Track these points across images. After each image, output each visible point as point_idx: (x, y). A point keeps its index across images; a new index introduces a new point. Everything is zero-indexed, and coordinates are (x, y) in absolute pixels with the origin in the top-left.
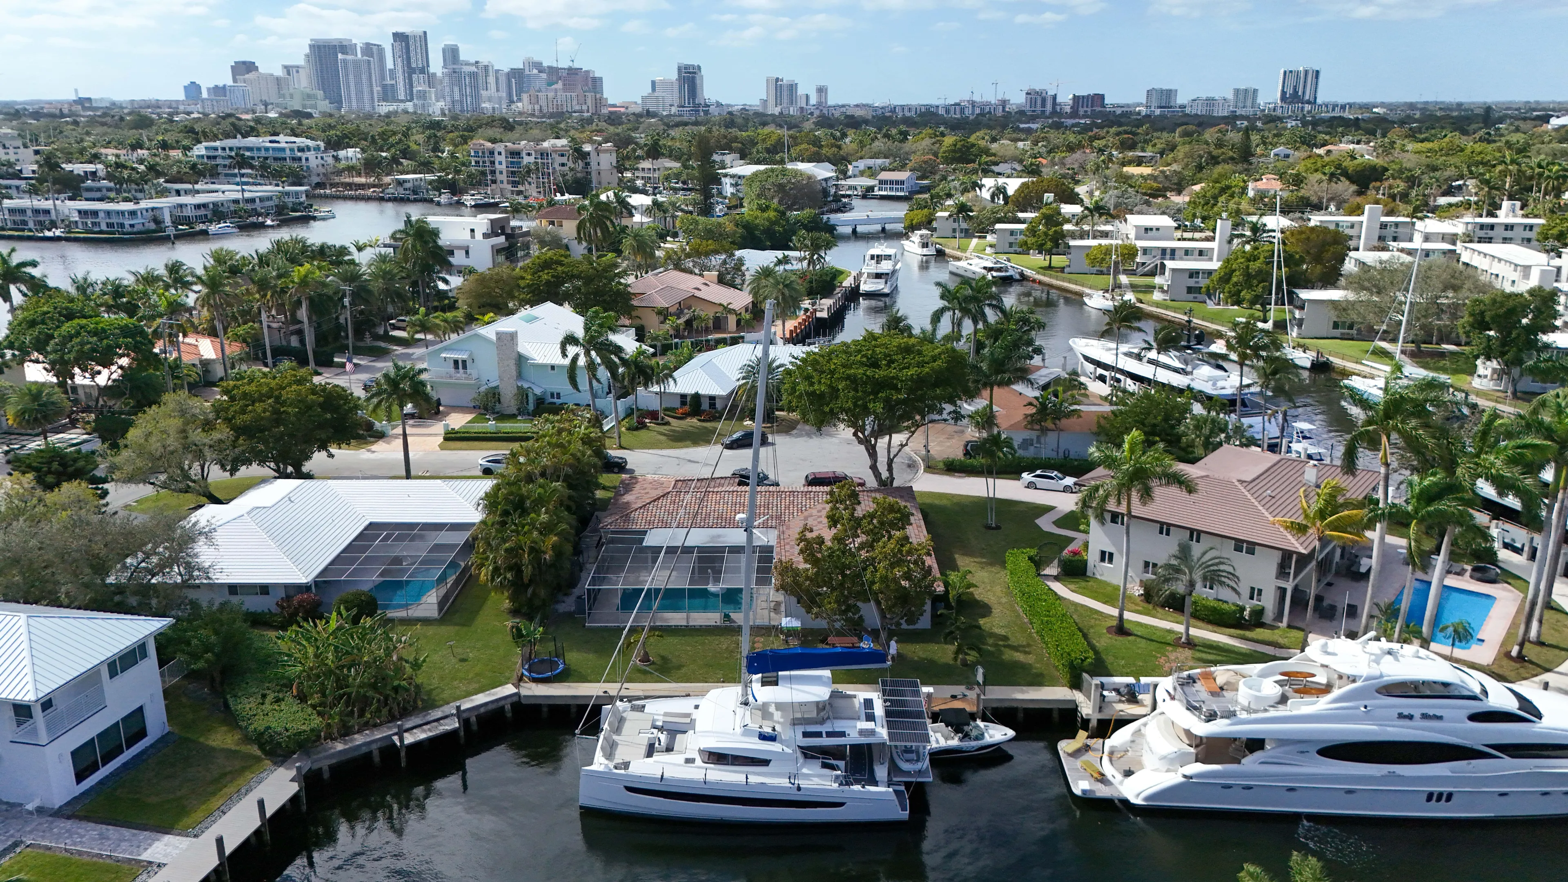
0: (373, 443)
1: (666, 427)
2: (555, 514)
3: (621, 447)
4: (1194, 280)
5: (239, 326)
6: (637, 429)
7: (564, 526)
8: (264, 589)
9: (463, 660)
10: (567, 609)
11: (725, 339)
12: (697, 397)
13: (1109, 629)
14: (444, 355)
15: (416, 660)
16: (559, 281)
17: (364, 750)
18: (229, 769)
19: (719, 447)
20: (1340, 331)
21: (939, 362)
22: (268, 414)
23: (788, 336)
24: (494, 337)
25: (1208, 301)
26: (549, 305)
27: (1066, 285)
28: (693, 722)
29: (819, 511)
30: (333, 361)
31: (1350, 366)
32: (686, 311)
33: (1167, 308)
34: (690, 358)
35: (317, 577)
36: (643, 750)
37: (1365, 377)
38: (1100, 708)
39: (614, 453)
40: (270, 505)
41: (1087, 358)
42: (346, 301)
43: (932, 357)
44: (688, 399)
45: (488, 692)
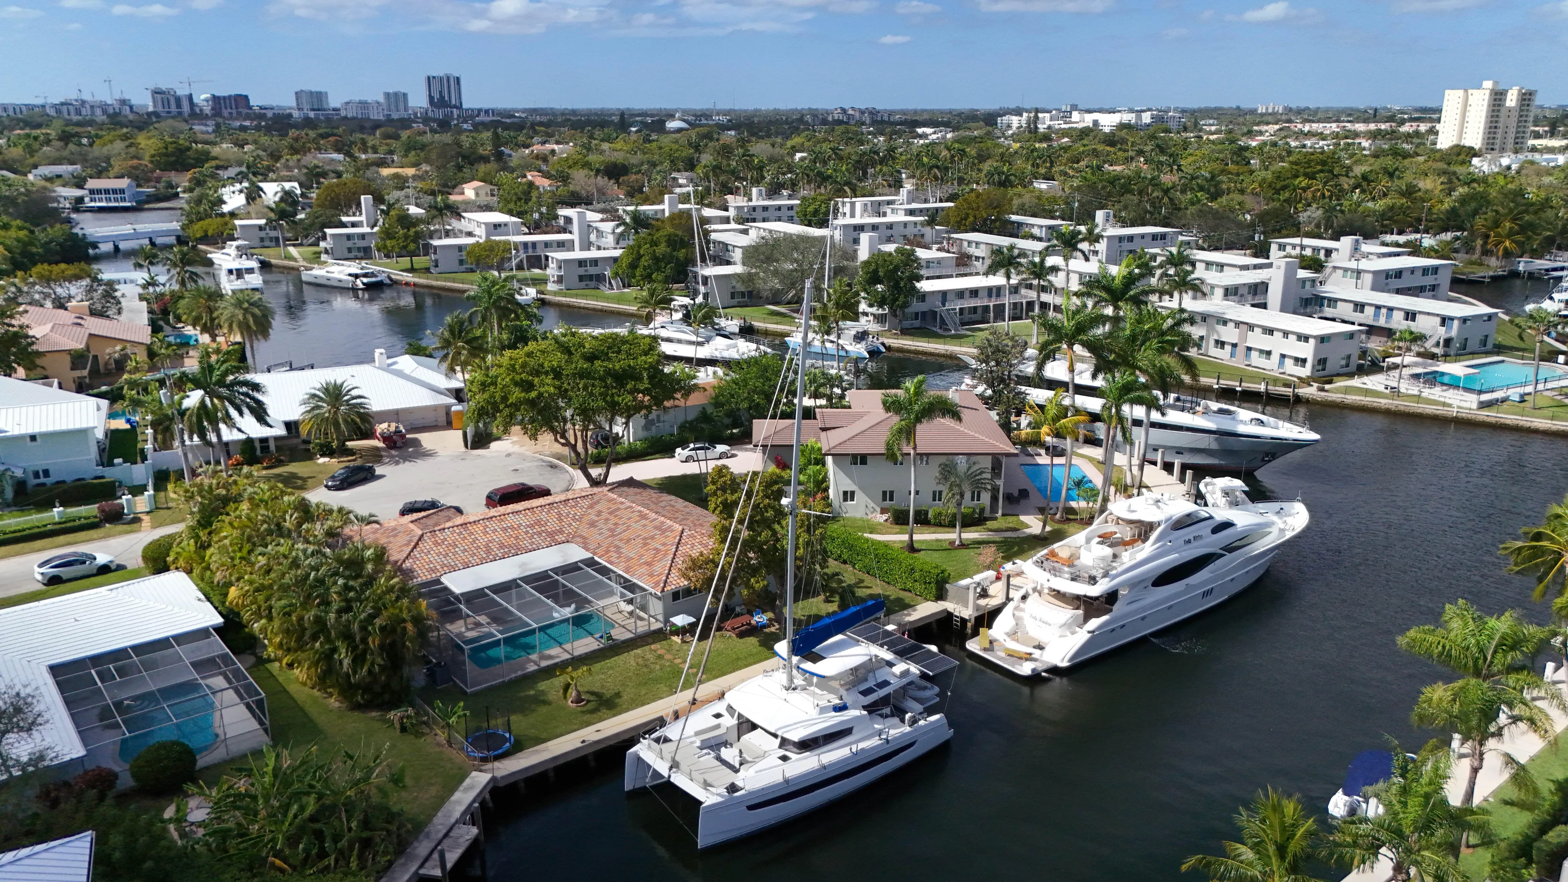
12: (249, 442)
13: (903, 549)
19: (322, 490)
20: (737, 300)
27: (449, 284)
33: (571, 296)
35: (86, 744)
36: (724, 769)
44: (235, 447)
45: (461, 788)
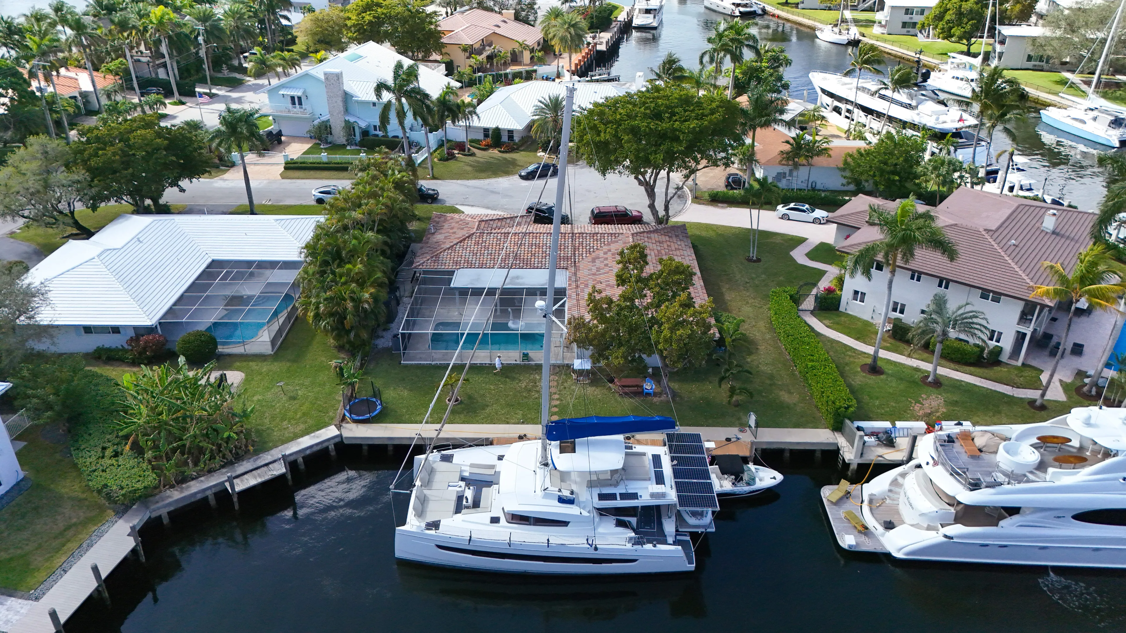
0: (225, 172)
1: (471, 158)
2: (369, 264)
3: (434, 178)
4: (909, 16)
5: (113, 60)
6: (447, 160)
7: (379, 275)
8: (116, 330)
9: (293, 398)
10: (386, 345)
11: (521, 73)
12: (497, 131)
13: (863, 367)
14: (281, 92)
15: (244, 411)
16: (378, 22)
17: (199, 496)
18: (74, 520)
19: (516, 177)
20: (1033, 63)
21: (717, 115)
22: (117, 157)
23: (573, 68)
24: (322, 77)
25: (919, 35)
26: (371, 44)
27: (800, 19)
28: (497, 474)
29: (605, 253)
30: (195, 92)
31: (1044, 96)
32: (487, 48)
33: (885, 41)
34: (491, 92)
35: (160, 319)
36: (452, 505)
37: (1059, 108)
38: (862, 454)
39: (426, 184)
40: (119, 247)
41: (824, 91)
42: (200, 39)
43: (710, 110)
44: (490, 133)
45: (313, 434)
